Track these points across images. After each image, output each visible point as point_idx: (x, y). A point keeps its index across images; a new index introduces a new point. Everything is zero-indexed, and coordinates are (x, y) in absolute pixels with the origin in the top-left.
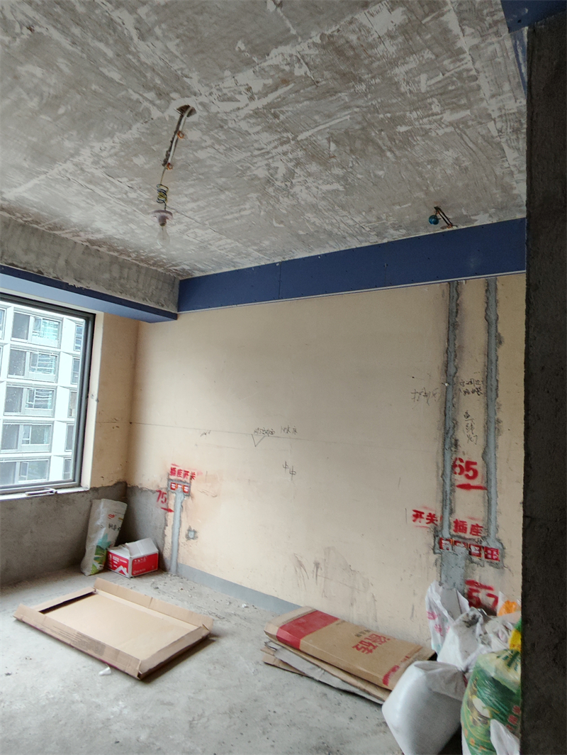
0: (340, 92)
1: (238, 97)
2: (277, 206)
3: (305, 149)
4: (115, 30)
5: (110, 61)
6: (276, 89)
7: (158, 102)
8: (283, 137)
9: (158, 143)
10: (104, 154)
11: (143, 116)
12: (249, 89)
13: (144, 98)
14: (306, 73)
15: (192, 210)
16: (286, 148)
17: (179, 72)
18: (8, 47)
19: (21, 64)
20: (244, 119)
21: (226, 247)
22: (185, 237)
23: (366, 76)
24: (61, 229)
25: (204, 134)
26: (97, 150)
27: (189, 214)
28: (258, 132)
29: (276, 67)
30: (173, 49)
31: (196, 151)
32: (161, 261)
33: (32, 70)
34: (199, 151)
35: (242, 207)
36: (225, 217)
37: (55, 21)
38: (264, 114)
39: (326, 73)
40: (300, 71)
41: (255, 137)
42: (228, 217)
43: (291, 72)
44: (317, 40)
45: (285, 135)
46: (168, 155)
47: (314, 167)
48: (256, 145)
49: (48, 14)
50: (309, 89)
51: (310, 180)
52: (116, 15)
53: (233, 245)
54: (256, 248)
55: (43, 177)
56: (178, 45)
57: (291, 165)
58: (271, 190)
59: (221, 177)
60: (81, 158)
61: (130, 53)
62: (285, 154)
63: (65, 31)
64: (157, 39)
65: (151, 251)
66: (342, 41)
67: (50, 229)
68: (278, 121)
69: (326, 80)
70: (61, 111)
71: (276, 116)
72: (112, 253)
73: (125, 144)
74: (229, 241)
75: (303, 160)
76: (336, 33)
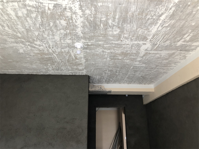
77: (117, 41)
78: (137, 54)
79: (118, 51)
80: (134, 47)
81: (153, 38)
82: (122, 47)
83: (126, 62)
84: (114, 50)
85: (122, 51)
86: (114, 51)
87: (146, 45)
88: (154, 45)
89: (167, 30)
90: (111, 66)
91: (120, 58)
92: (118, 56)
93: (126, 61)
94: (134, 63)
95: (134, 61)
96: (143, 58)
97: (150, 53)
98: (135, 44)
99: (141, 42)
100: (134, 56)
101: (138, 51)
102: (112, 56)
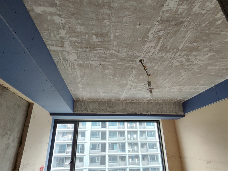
0: (180, 29)
1: (150, 50)
2: (193, 70)
3: (185, 50)
4: (113, 55)
5: (117, 61)
6: (159, 42)
7: (133, 63)
8: (174, 51)
9: (142, 72)
10: (133, 80)
11: (133, 68)
12: (152, 47)
13: (130, 64)
14: (163, 33)
15: (166, 83)
16: (178, 54)
17: (132, 54)
18: (100, 70)
19: (104, 71)
20: (158, 54)
21: (188, 88)
22: (172, 91)
23: (184, 20)
24: (138, 100)
25: (151, 63)
26: (130, 80)
27: (167, 84)
28: (165, 55)
29: (153, 37)
30: (126, 51)
31: (153, 68)
32: (171, 99)
33: (106, 71)
34: (154, 68)
35: (181, 76)
36: (179, 80)
37: (103, 60)
38: (162, 50)
39: (169, 28)
40: (161, 33)
41: (166, 56)
42: (180, 80)
43: (159, 35)
44: (158, 23)
45: (174, 50)
46: (147, 73)
47: (195, 53)
48: (168, 58)
49: (101, 60)
50: (169, 35)
51: (197, 57)
52: (110, 52)
53: (190, 87)
54: (199, 85)
55: (125, 90)
56: (126, 49)
57: (185, 57)
58: (186, 67)
59: (166, 71)
60: (129, 83)
61: (119, 57)
62: (180, 55)
63: (106, 61)
64: (121, 51)
65: (165, 98)
66: (165, 18)
67: (136, 101)
68: (168, 49)
69: (171, 30)
70: (117, 76)
71: (166, 48)
72: (155, 102)
73: (135, 76)
74: (187, 86)
75: (188, 54)
76: (161, 18)
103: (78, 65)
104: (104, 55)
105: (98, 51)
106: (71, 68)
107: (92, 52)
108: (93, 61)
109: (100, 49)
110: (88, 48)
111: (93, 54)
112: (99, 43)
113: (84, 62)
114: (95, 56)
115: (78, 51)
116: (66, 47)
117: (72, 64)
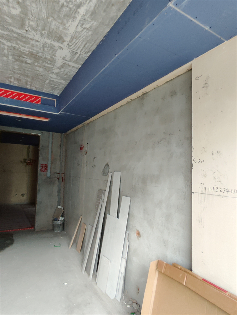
77: (19, 29)
78: (53, 61)
79: (23, 48)
80: (48, 49)
81: (72, 41)
82: (29, 43)
83: (39, 71)
84: (17, 44)
85: (30, 50)
86: (17, 46)
87: (63, 49)
88: (74, 53)
89: (88, 35)
90: (18, 71)
91: (29, 61)
92: (25, 58)
93: (38, 68)
94: (50, 75)
95: (49, 72)
96: (61, 70)
97: (69, 66)
98: (48, 44)
99: (56, 44)
100: (48, 64)
101: (53, 57)
102: (16, 55)
103: (64, 41)
104: (20, 44)
105: (27, 50)
106: (78, 41)
107: (34, 51)
108: (37, 39)
109: (24, 52)
110: (39, 56)
111: (35, 49)
112: (25, 57)
113: (52, 42)
114: (33, 45)
115: (51, 57)
116: (62, 63)
117: (71, 46)
